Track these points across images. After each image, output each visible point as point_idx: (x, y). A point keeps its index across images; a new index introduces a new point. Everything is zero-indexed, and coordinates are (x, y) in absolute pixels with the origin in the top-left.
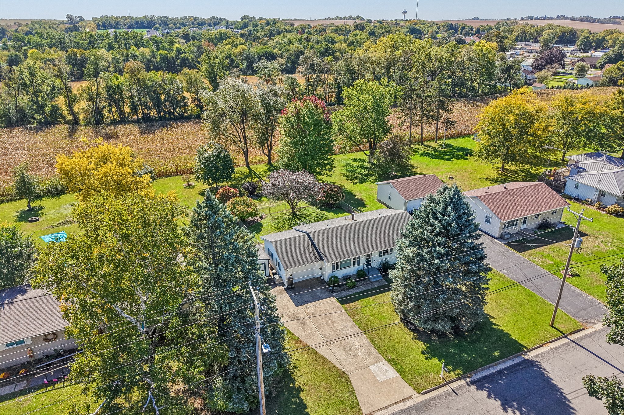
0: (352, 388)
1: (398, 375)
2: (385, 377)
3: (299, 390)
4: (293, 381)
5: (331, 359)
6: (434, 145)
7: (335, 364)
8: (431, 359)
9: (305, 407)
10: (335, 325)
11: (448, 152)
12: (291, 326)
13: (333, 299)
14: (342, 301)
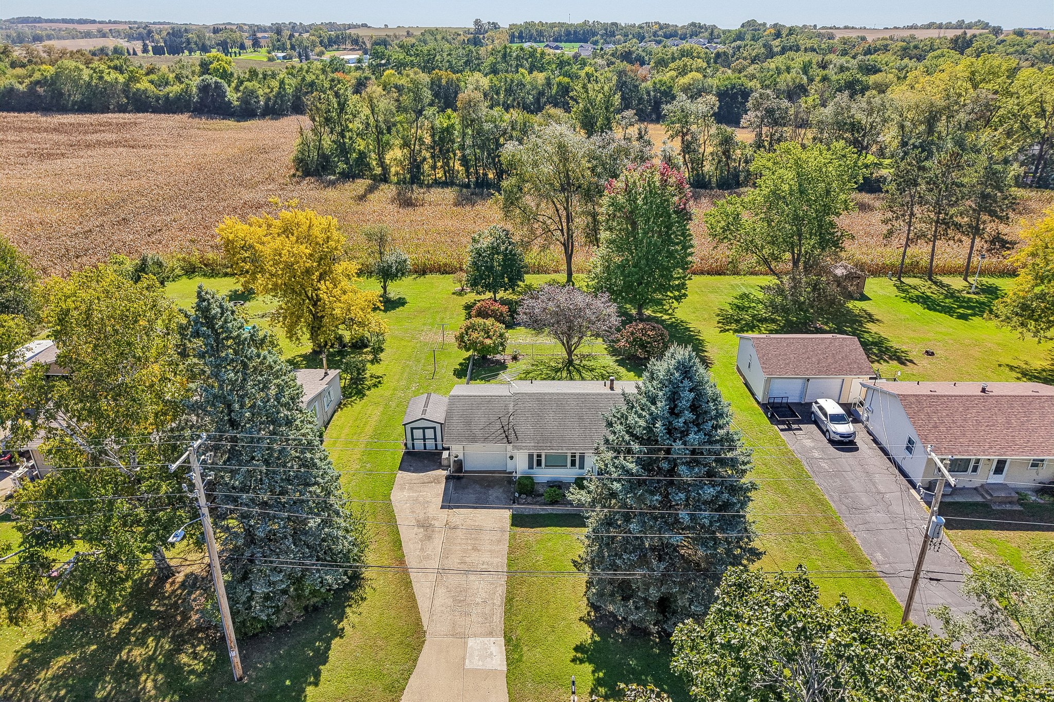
0: (416, 660)
1: (505, 668)
2: (481, 663)
3: (339, 633)
4: (341, 616)
5: (423, 604)
6: (957, 283)
7: (422, 615)
8: (581, 663)
9: (325, 661)
10: (474, 554)
11: (977, 302)
12: (409, 535)
13: (507, 514)
14: (518, 521)
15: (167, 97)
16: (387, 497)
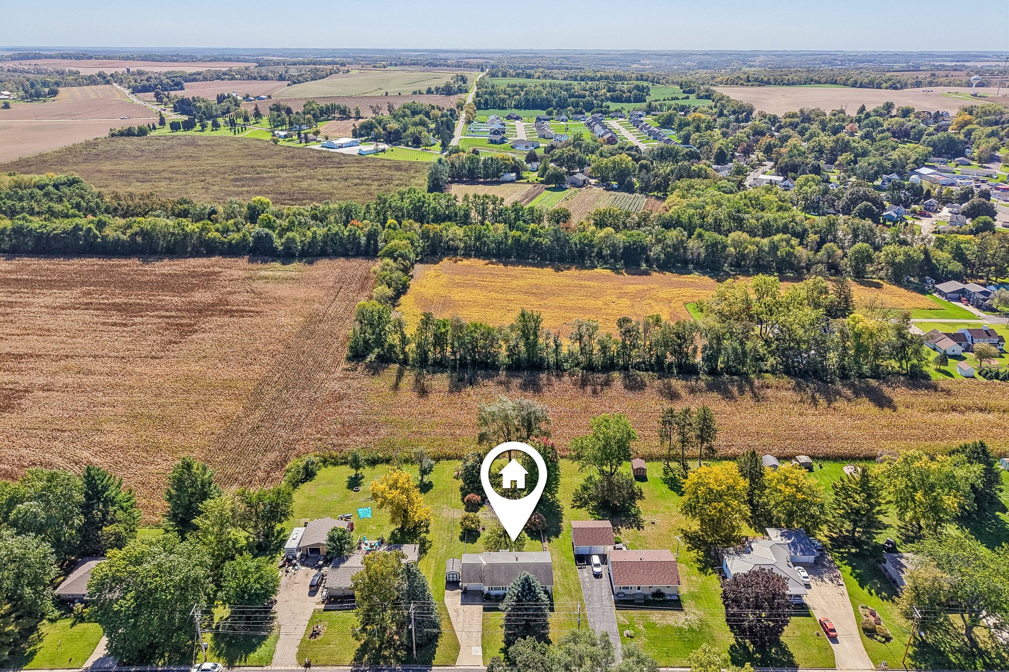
0: (458, 652)
1: (482, 655)
2: (475, 653)
7: (458, 640)
10: (472, 621)
12: (452, 615)
13: (481, 607)
14: (485, 610)
15: (230, 243)
16: (443, 600)
